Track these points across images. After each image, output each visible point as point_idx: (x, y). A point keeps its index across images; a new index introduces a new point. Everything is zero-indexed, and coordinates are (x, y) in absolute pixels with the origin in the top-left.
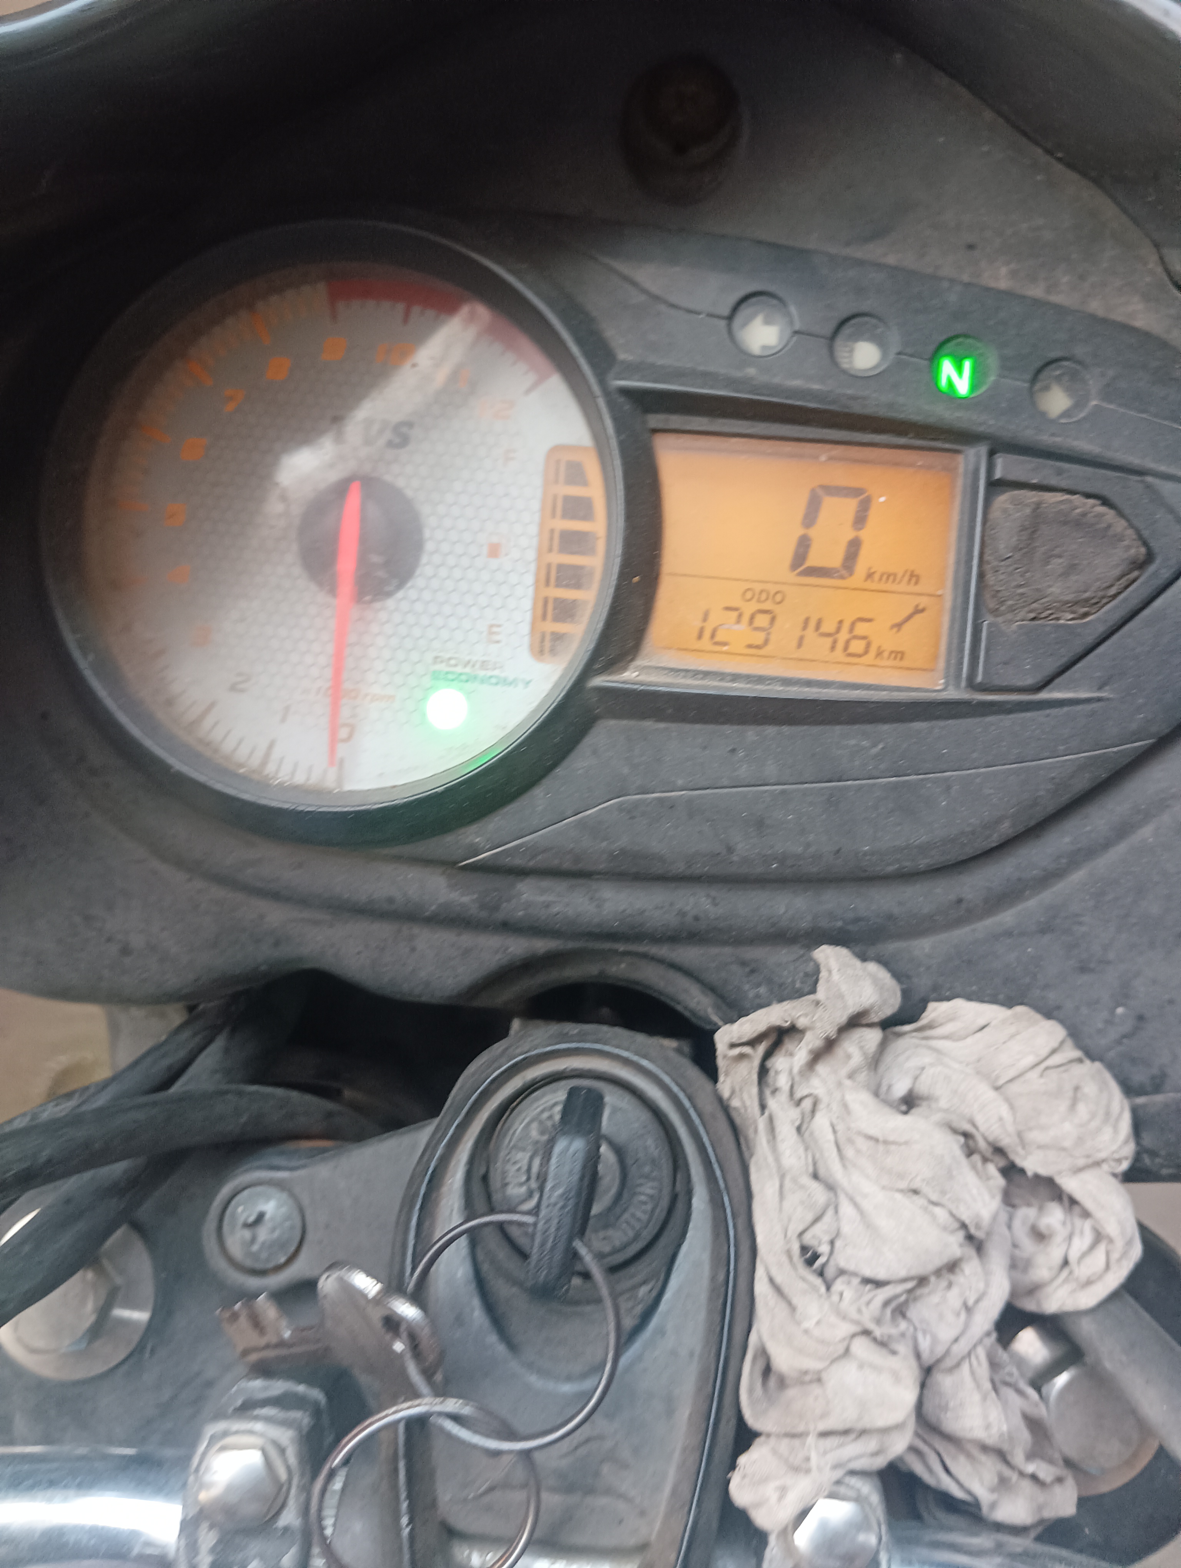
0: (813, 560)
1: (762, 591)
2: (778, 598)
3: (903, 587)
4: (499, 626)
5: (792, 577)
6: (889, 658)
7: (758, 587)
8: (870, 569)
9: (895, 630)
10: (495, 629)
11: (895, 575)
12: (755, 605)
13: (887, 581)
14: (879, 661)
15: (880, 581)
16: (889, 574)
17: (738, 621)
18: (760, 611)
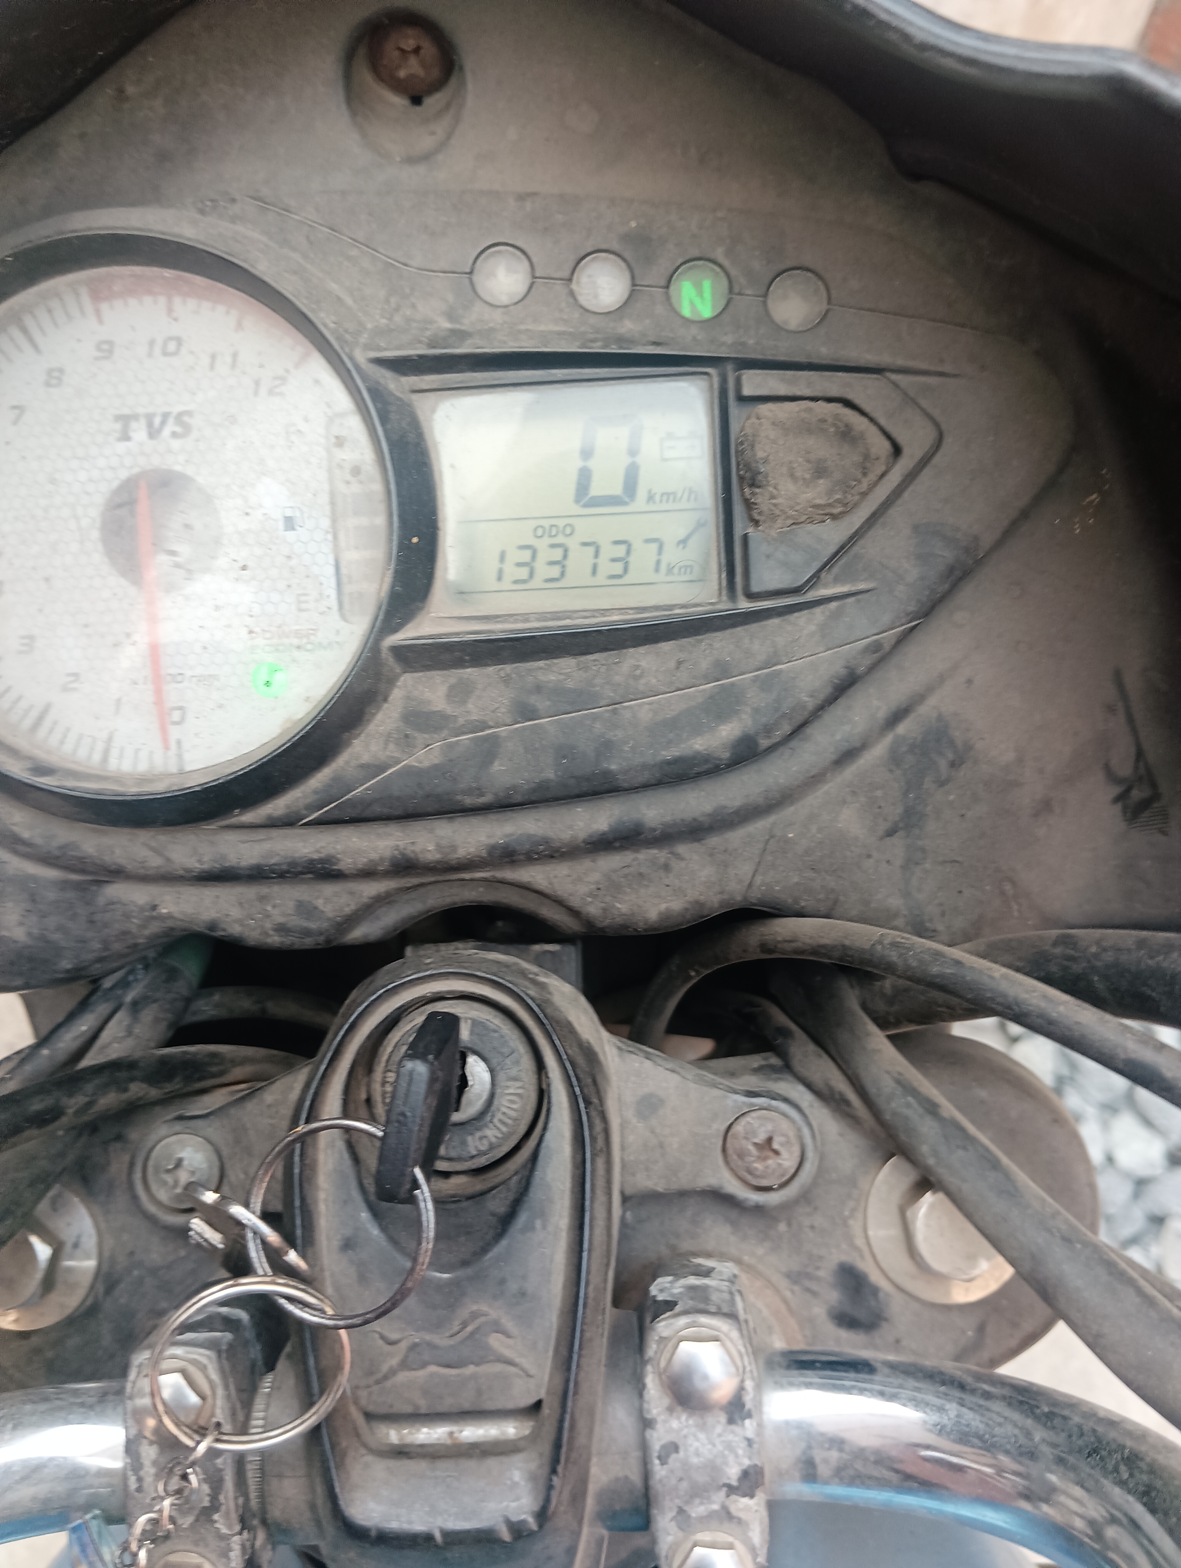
0: (595, 491)
1: (552, 526)
2: (568, 531)
3: (684, 504)
4: (305, 595)
5: (578, 510)
6: (679, 574)
7: (546, 523)
8: (650, 491)
9: (681, 546)
10: (303, 598)
11: (674, 494)
12: (547, 541)
13: (667, 501)
14: (670, 578)
15: (661, 501)
16: (668, 494)
17: (534, 557)
18: (552, 546)
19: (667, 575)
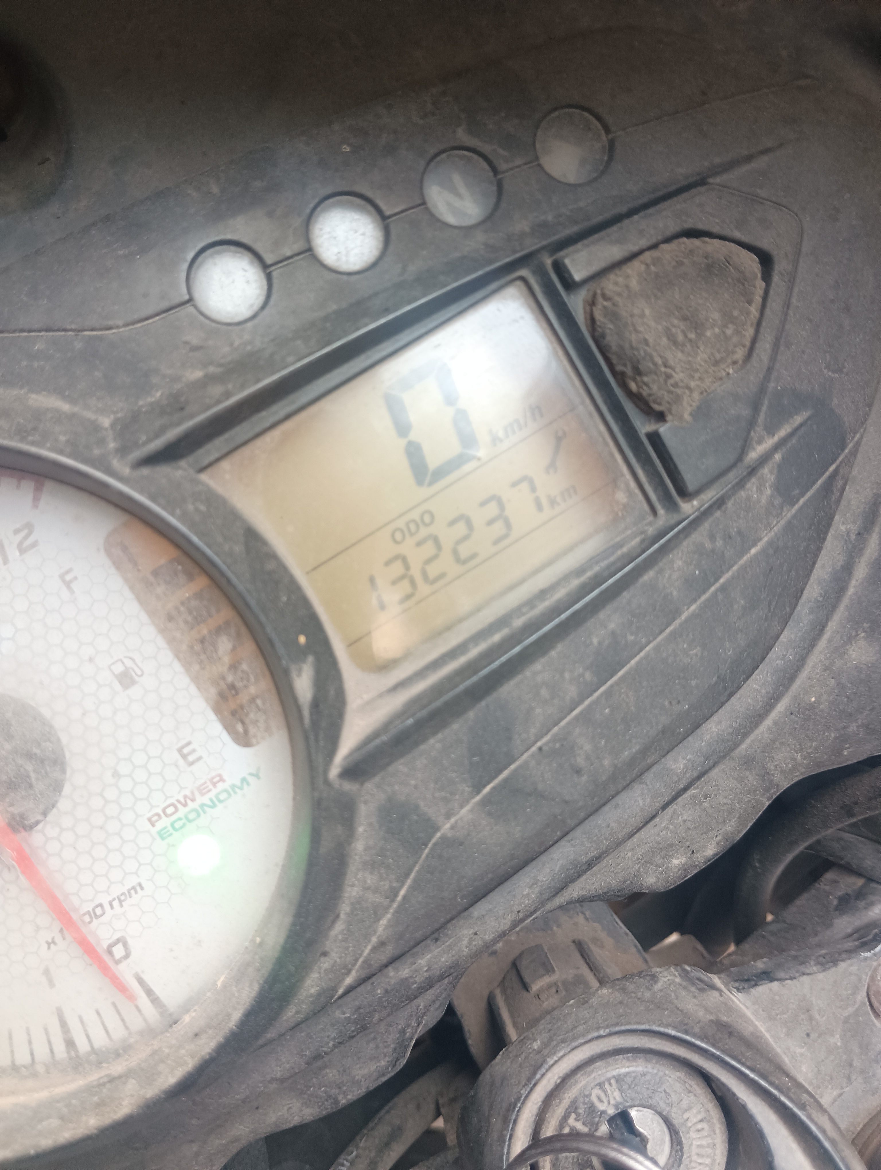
0: (433, 462)
1: (407, 525)
2: (427, 519)
4: (188, 744)
5: (425, 492)
6: (564, 500)
7: (401, 523)
8: (491, 433)
9: (552, 473)
12: (410, 541)
13: (514, 432)
14: (558, 509)
15: (507, 436)
17: (407, 567)
18: (419, 544)
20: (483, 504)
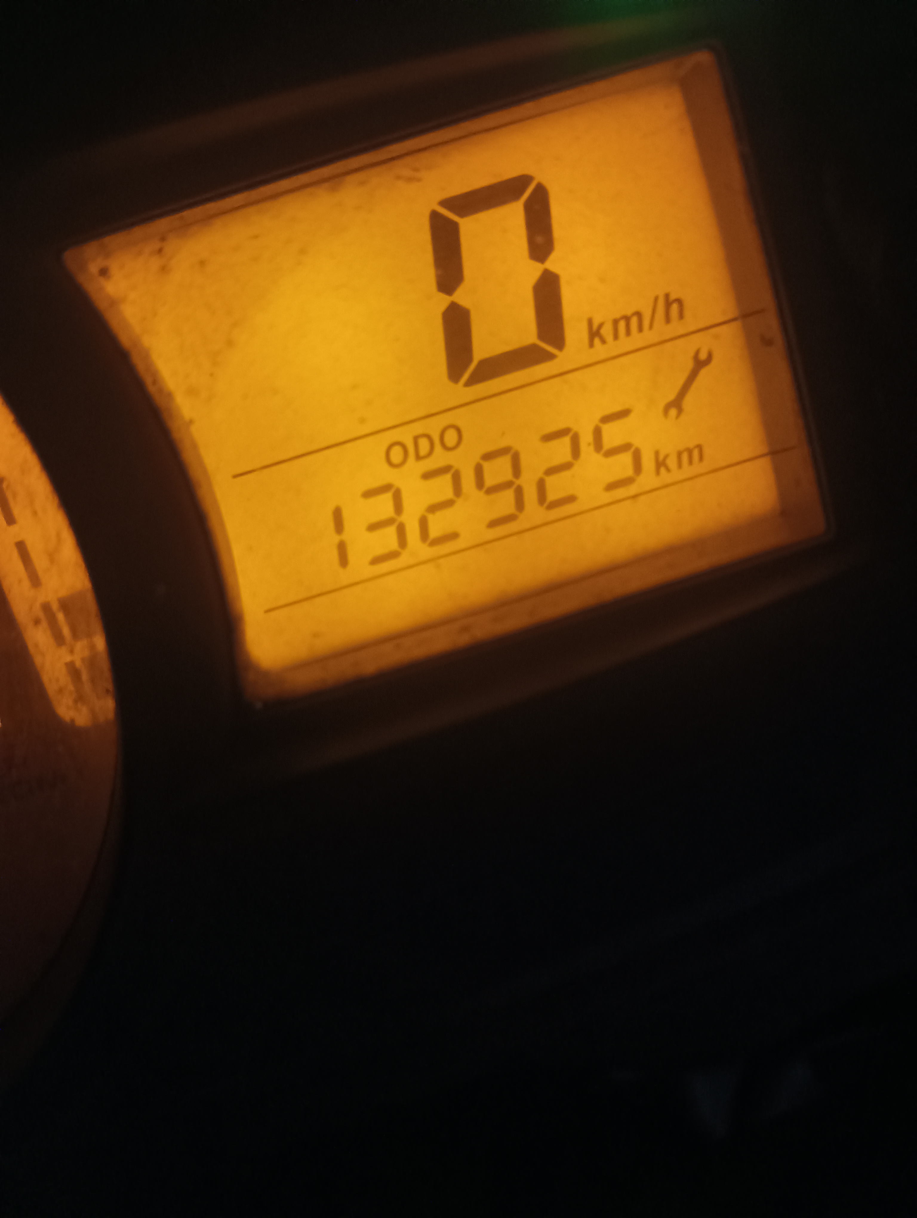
0: (484, 346)
1: (416, 439)
2: (451, 437)
3: (661, 330)
5: (459, 393)
6: (680, 465)
7: (406, 434)
8: (590, 322)
9: (673, 412)
11: (638, 314)
12: (414, 468)
13: (628, 332)
14: (665, 477)
15: (616, 337)
16: (627, 319)
17: (398, 507)
18: (428, 476)
19: (658, 472)
20: (548, 438)
